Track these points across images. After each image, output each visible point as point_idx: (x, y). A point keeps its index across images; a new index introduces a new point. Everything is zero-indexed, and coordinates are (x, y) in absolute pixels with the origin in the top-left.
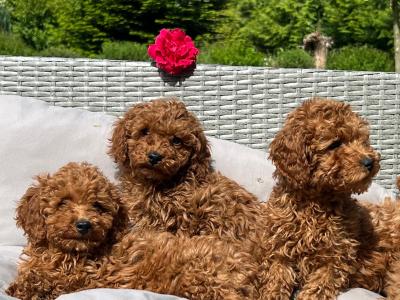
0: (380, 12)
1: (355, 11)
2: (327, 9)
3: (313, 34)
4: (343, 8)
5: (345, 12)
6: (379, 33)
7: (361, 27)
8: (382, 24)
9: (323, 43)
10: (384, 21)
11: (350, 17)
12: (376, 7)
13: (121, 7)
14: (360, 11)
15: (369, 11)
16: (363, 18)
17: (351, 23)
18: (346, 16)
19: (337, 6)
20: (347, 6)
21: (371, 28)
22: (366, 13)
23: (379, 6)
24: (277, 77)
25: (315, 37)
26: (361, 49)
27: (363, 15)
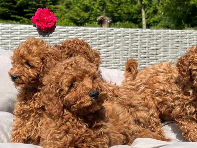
0: (134, 6)
1: (121, 5)
2: (108, 4)
3: (101, 16)
4: (116, 4)
5: (116, 6)
6: (133, 16)
7: (124, 13)
8: (135, 11)
9: (106, 21)
10: (136, 10)
11: (119, 8)
12: (131, 3)
13: (7, 4)
14: (124, 5)
15: (128, 5)
16: (125, 9)
17: (119, 11)
18: (117, 8)
19: (113, 3)
20: (117, 3)
21: (129, 14)
22: (127, 6)
23: (133, 3)
24: (96, 32)
25: (102, 18)
27: (126, 7)
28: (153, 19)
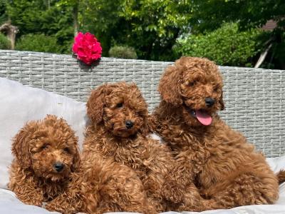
0: (43, 12)
1: (27, 10)
2: (8, 7)
3: (6, 24)
4: (20, 8)
5: (20, 10)
6: (42, 25)
7: (30, 21)
8: (44, 19)
9: (12, 30)
10: (47, 18)
11: (23, 14)
12: (40, 8)
14: (30, 10)
15: (35, 10)
16: (32, 15)
17: (24, 18)
18: (20, 13)
19: (15, 6)
20: (22, 6)
21: (37, 22)
22: (34, 12)
23: (42, 8)
25: (7, 26)
26: (40, 36)
27: (32, 13)
28: (67, 31)
